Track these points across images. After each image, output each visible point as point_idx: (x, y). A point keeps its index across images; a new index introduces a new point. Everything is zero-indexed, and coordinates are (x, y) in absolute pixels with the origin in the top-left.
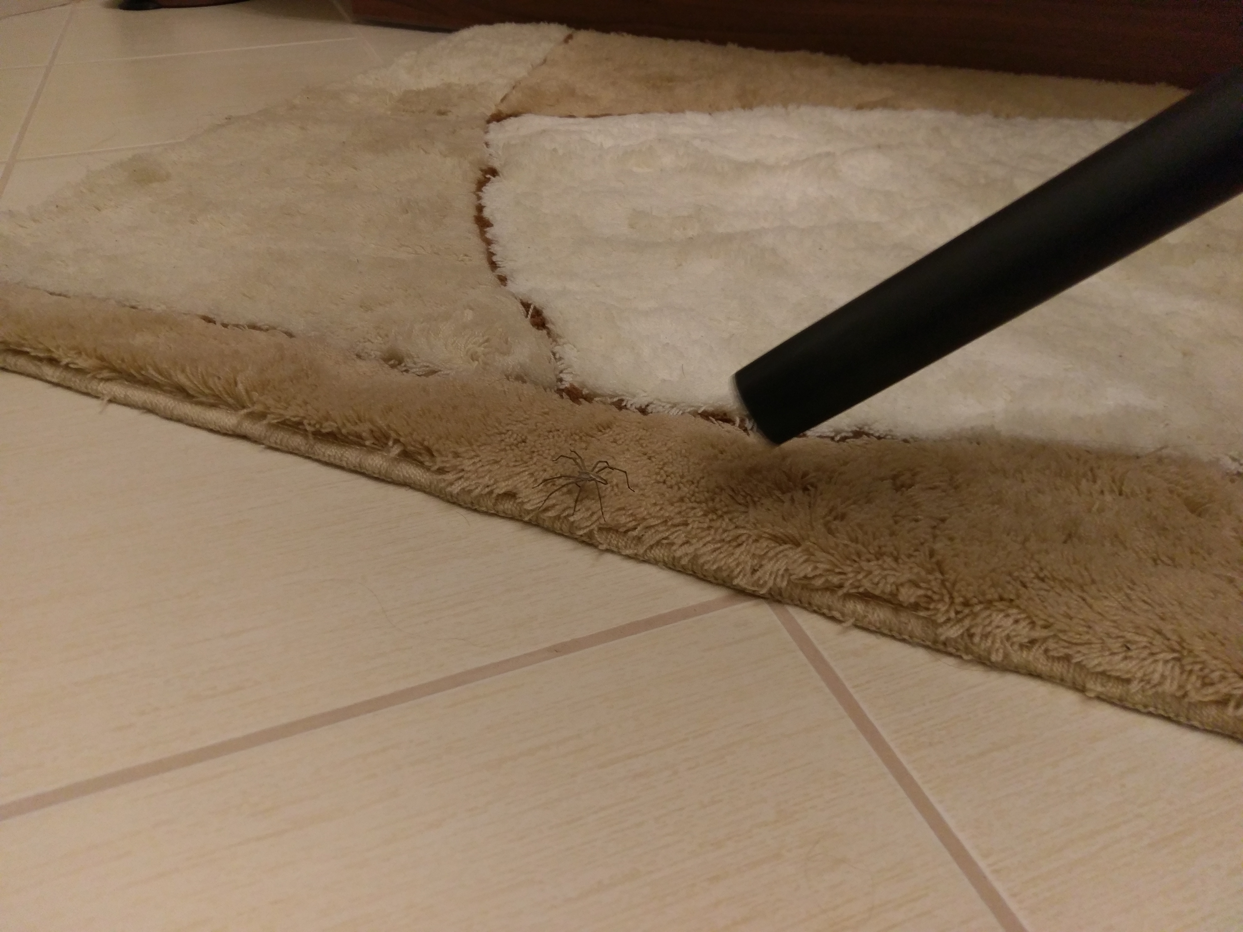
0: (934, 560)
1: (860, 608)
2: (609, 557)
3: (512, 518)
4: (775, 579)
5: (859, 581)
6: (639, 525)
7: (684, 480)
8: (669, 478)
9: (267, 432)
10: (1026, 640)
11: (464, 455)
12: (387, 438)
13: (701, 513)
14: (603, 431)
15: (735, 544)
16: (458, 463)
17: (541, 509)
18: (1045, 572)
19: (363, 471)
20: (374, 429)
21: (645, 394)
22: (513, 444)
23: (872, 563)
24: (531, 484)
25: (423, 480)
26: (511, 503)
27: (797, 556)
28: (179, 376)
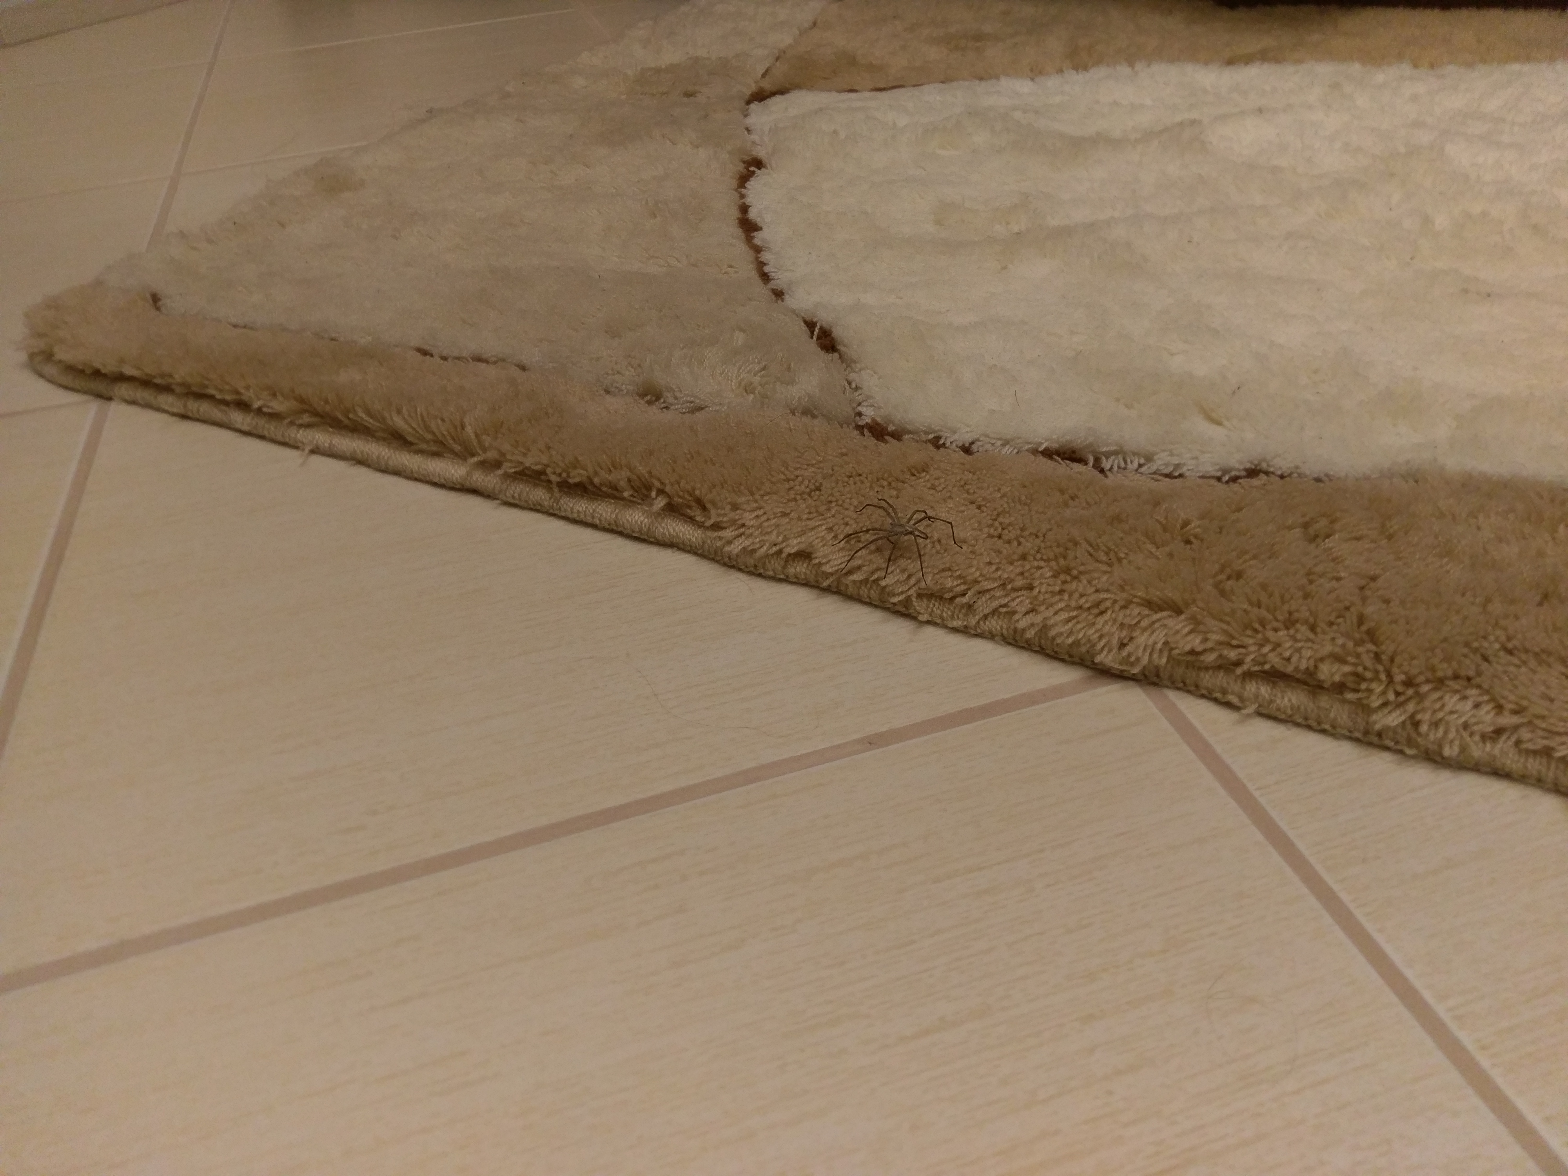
0: (1364, 628)
1: (1265, 690)
2: (930, 630)
3: (806, 584)
4: (1151, 655)
5: (1265, 655)
6: (969, 589)
7: (1027, 533)
8: (1006, 531)
9: (502, 483)
10: (1491, 729)
11: (745, 506)
12: (649, 488)
13: (1049, 574)
14: (918, 475)
15: (1096, 611)
16: (737, 517)
17: (844, 571)
18: (1515, 642)
19: (620, 529)
20: (634, 477)
21: (968, 429)
22: (803, 493)
23: (1281, 633)
24: (829, 541)
25: (694, 540)
26: (805, 565)
27: (1181, 625)
28: (395, 419)
